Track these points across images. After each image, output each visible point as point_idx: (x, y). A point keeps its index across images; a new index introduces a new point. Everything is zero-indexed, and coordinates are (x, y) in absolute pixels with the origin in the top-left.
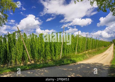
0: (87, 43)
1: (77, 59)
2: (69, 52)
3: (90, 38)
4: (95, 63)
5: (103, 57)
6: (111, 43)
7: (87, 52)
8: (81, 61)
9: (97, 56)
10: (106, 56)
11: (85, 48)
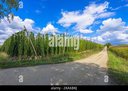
0: (86, 45)
1: (74, 58)
2: (70, 50)
3: (89, 41)
4: (91, 64)
5: (99, 57)
6: (105, 45)
7: (85, 51)
8: (78, 59)
9: (93, 55)
10: (102, 57)
11: (84, 48)
